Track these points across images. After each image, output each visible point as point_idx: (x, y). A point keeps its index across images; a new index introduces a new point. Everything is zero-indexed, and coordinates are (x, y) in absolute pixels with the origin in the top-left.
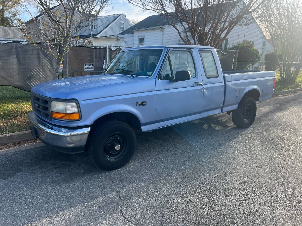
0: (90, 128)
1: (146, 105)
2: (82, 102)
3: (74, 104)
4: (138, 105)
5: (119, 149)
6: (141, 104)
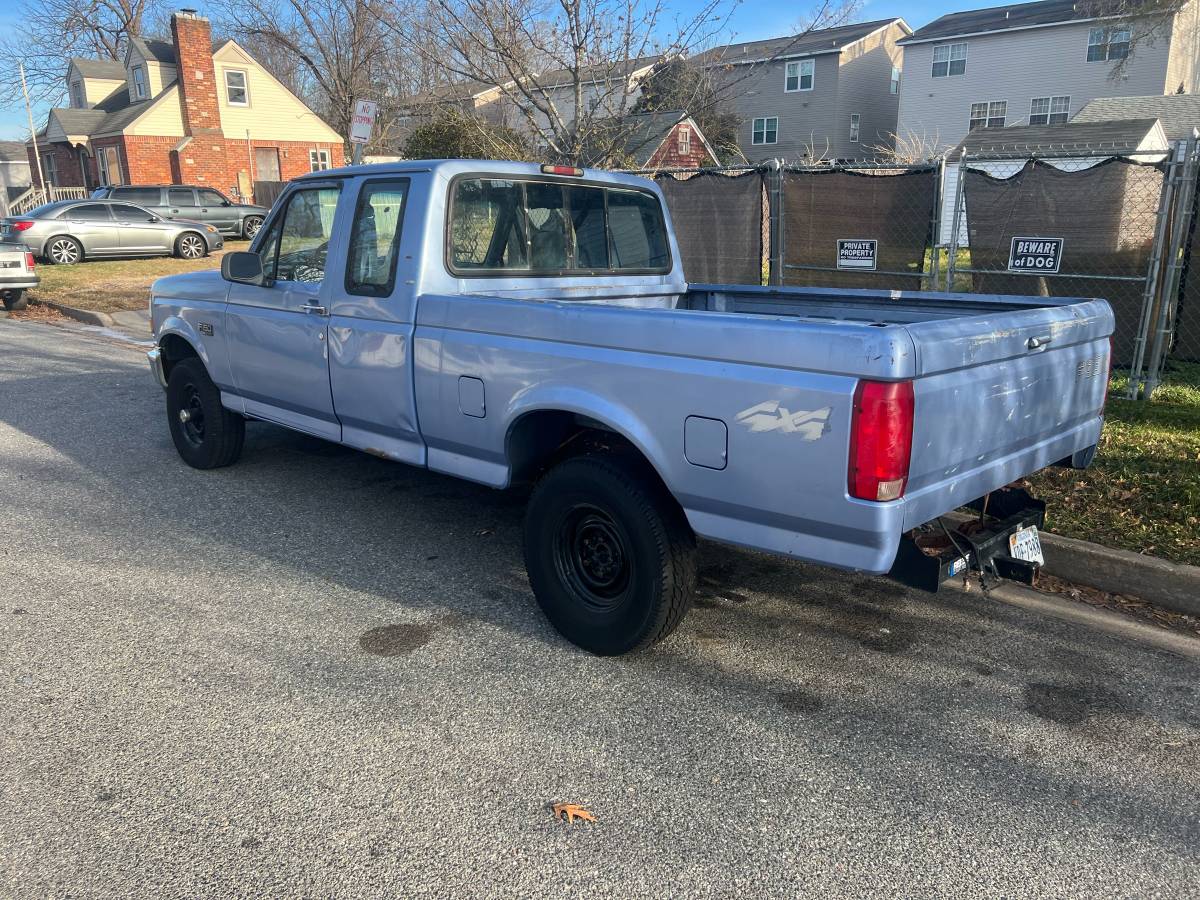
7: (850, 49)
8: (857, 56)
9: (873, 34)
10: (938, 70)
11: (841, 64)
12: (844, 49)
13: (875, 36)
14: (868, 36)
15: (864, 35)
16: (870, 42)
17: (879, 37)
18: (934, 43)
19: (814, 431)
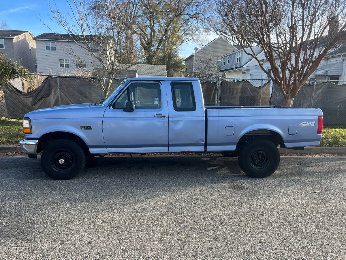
0: (38, 141)
1: (91, 129)
2: (33, 120)
3: (27, 122)
4: (83, 128)
5: (63, 163)
6: (87, 128)
7: (16, 38)
8: (18, 40)
9: (22, 34)
10: (48, 48)
11: (14, 42)
12: (15, 37)
13: (23, 35)
14: (21, 35)
15: (20, 34)
16: (22, 36)
17: (24, 35)
18: (45, 40)
19: (313, 125)
